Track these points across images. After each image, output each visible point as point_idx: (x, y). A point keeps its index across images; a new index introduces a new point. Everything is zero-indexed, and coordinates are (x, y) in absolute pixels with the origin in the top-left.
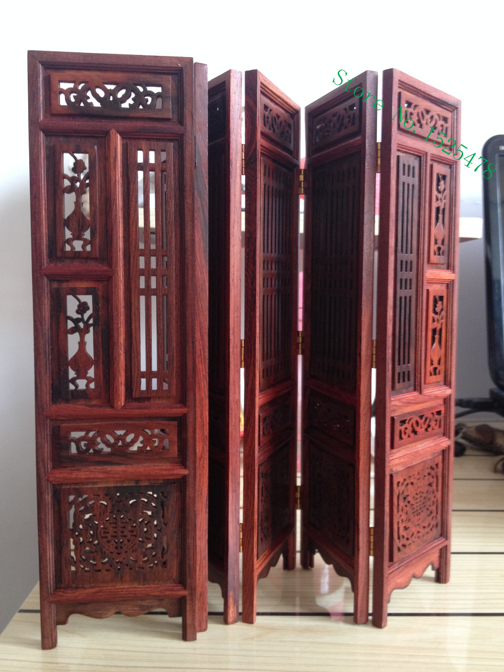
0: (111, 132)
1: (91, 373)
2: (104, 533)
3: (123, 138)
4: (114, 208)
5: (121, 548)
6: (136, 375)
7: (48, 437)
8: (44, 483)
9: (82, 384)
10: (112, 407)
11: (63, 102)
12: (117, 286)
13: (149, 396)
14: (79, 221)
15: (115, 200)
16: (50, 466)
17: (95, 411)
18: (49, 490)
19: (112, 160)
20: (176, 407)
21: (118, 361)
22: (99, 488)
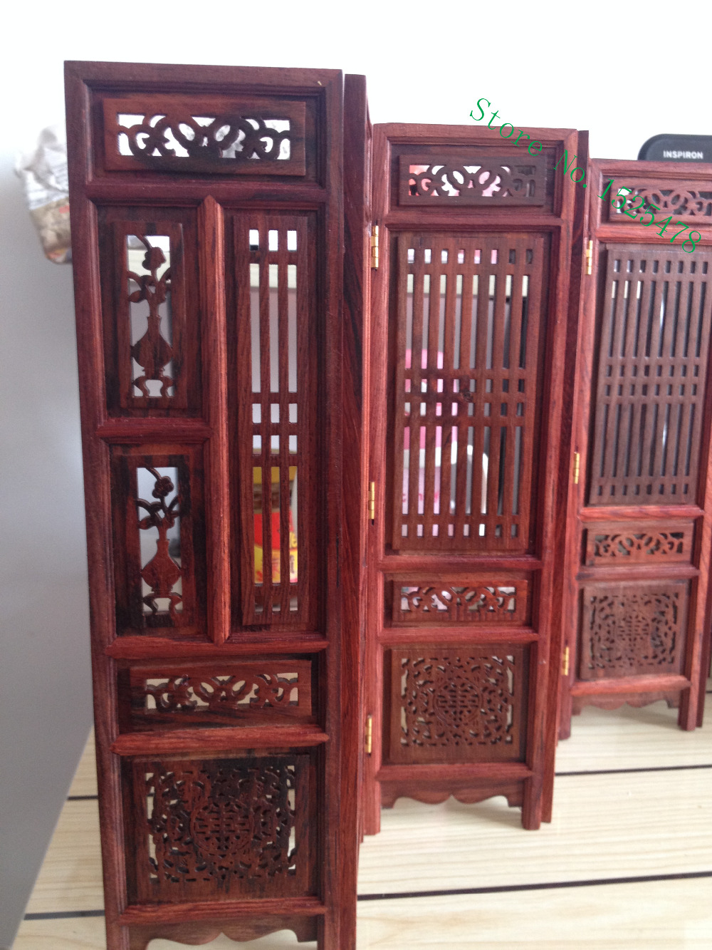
0: (206, 200)
1: (177, 588)
2: (200, 826)
3: (225, 209)
4: (213, 327)
5: (227, 847)
6: (247, 592)
7: (113, 687)
8: (106, 755)
9: (163, 604)
10: (212, 641)
11: (124, 148)
12: (217, 453)
13: (268, 622)
14: (155, 348)
15: (214, 314)
16: (115, 730)
17: (186, 646)
18: (116, 766)
19: (208, 249)
20: (310, 640)
21: (220, 570)
22: (192, 762)
